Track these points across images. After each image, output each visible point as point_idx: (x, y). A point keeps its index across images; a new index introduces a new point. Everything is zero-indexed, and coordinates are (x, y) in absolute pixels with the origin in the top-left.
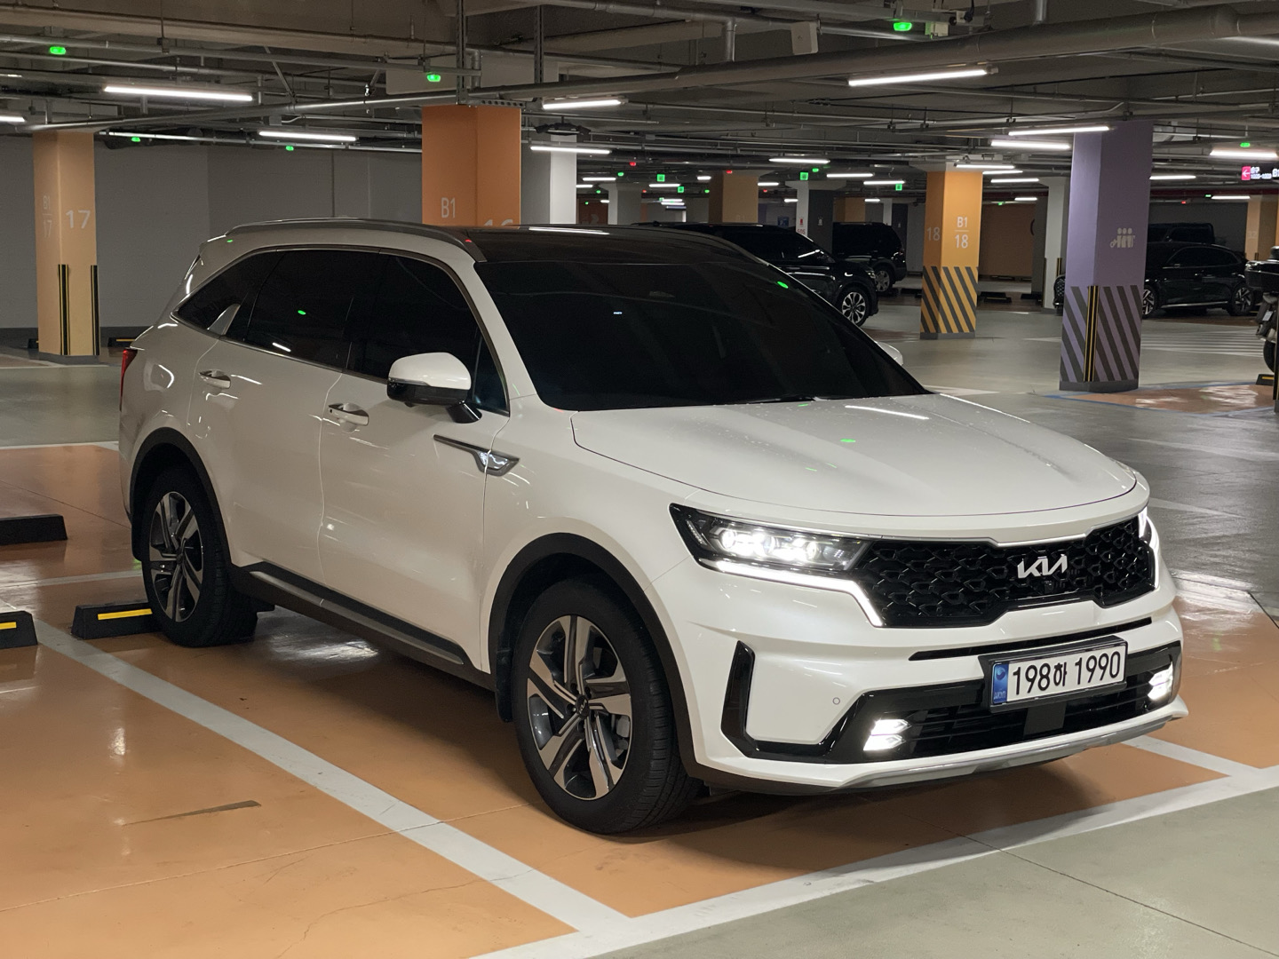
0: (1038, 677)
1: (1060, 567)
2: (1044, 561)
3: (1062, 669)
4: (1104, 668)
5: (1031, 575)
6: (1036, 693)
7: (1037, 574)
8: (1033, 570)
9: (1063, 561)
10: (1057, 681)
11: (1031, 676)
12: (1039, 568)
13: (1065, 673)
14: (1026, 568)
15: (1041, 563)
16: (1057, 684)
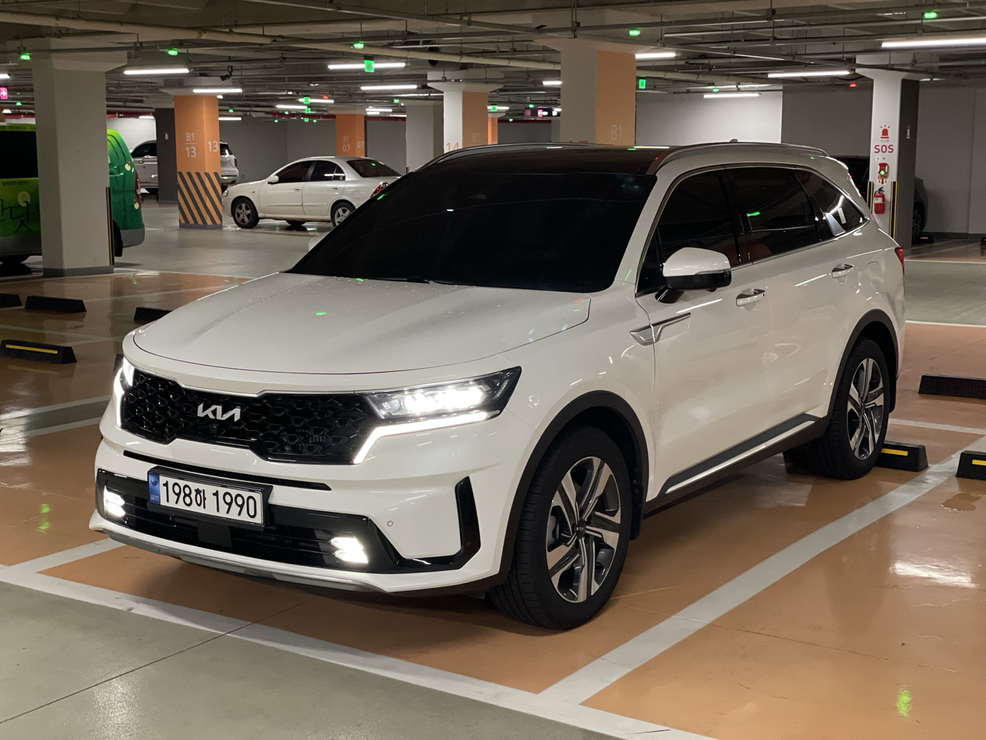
0: (182, 494)
1: (233, 416)
2: (219, 408)
3: (202, 494)
4: (241, 506)
5: (207, 415)
6: (181, 506)
7: (211, 416)
8: (209, 412)
9: (237, 413)
10: (199, 503)
11: (177, 491)
12: (214, 412)
13: (205, 499)
14: (204, 409)
15: (216, 409)
16: (199, 505)
